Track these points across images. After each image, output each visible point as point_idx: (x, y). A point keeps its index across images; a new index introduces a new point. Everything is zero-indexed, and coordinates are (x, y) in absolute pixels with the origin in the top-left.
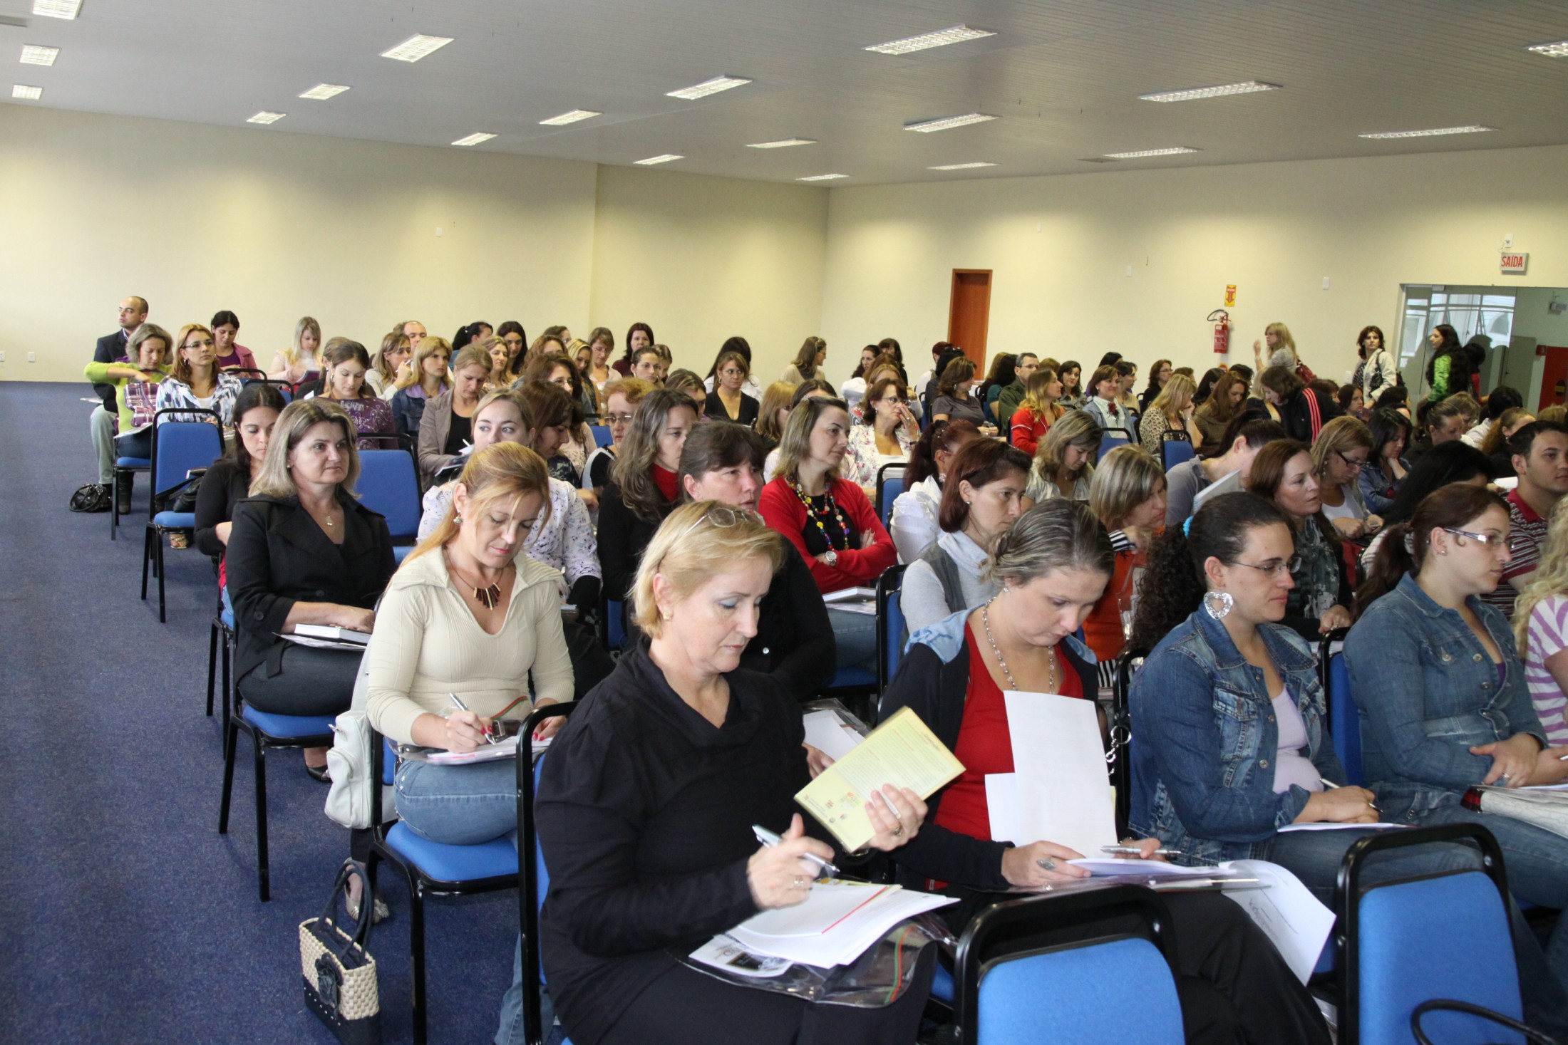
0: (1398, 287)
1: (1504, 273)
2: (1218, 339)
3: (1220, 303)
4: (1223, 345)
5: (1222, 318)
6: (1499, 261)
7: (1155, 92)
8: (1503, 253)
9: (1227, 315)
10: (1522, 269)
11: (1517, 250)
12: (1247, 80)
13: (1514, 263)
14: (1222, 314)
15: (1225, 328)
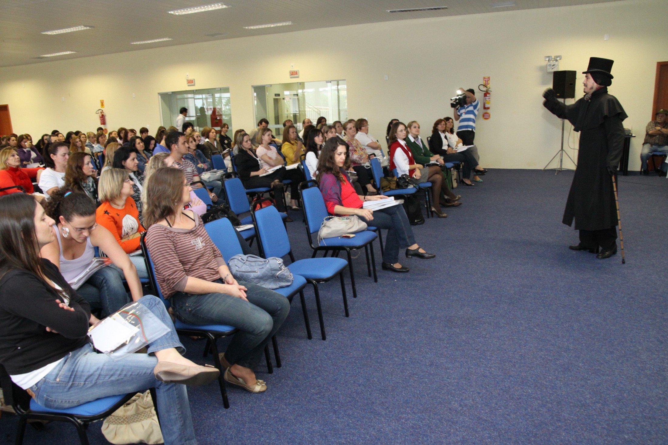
0: (157, 95)
1: (189, 86)
2: (101, 120)
3: (99, 107)
4: (103, 122)
5: (101, 112)
6: (186, 82)
7: (47, 31)
8: (187, 79)
9: (102, 111)
10: (193, 84)
11: (191, 78)
12: (80, 25)
13: (191, 82)
14: (101, 111)
15: (103, 115)
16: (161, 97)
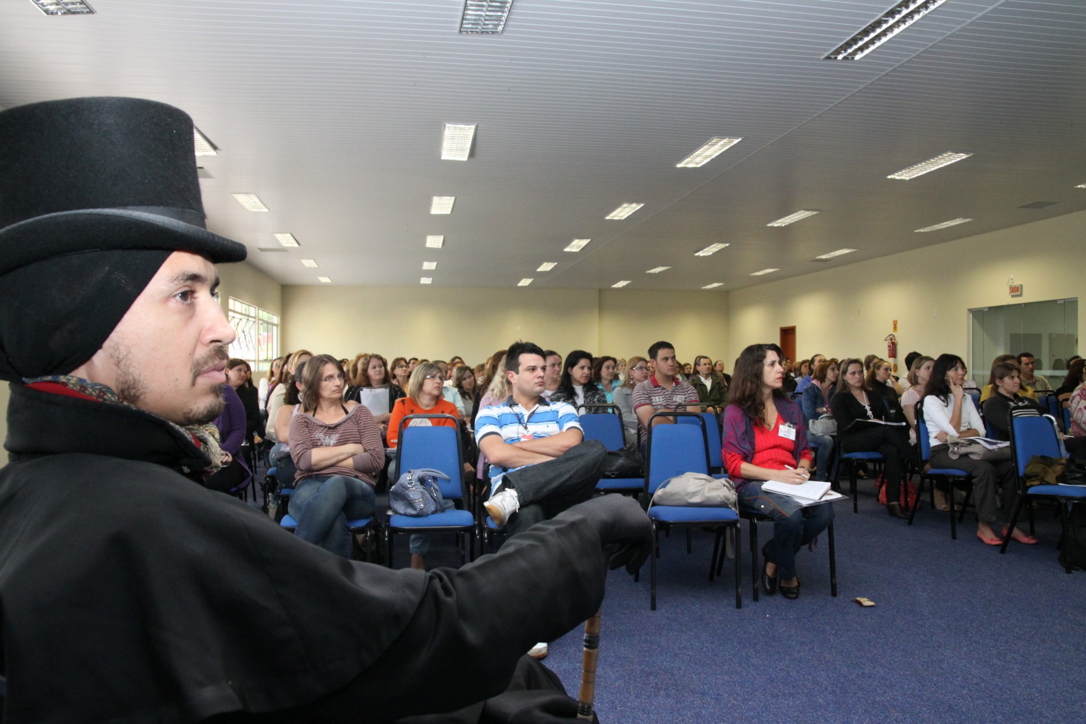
0: (965, 312)
1: (1013, 296)
2: (889, 350)
3: (890, 331)
4: (893, 353)
5: (891, 339)
6: (1008, 290)
8: (1010, 286)
9: (894, 338)
10: (1020, 293)
11: (1017, 283)
13: (1016, 290)
14: (891, 337)
15: (893, 344)
16: (973, 316)
